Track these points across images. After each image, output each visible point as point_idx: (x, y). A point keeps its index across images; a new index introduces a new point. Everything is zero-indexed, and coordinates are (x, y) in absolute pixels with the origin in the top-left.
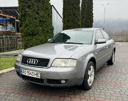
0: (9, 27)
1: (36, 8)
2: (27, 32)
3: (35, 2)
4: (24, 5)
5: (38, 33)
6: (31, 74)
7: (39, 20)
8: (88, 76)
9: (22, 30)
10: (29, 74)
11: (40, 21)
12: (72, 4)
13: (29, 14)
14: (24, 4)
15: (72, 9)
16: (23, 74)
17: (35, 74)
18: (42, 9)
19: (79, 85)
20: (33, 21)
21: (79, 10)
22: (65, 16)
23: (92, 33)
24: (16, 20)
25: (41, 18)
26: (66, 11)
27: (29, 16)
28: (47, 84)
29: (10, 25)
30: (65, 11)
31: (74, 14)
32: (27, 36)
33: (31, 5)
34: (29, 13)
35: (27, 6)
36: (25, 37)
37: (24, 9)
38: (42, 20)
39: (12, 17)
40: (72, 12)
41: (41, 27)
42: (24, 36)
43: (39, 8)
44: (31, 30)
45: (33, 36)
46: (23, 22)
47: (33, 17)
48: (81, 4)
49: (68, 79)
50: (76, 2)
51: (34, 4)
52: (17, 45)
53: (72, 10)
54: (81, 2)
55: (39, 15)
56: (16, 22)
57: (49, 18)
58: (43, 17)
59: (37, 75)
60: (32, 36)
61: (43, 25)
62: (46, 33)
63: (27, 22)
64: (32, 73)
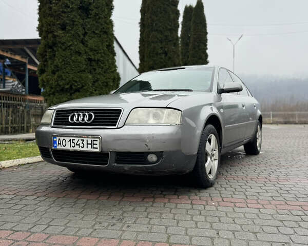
0: (11, 84)
1: (80, 29)
2: (58, 85)
3: (79, 17)
4: (52, 21)
5: (83, 86)
6: (79, 145)
7: (86, 57)
8: (207, 154)
9: (45, 80)
10: (73, 145)
11: (90, 60)
12: (161, 28)
13: (63, 44)
14: (52, 19)
15: (161, 42)
16: (59, 147)
17: (88, 144)
18: (94, 32)
19: (188, 171)
20: (73, 58)
21: (175, 45)
22: (145, 57)
23: (211, 72)
24: (29, 67)
25: (91, 53)
26: (146, 45)
27: (63, 47)
28: (116, 164)
29: (11, 80)
30: (144, 45)
31: (166, 53)
32: (57, 94)
33: (68, 22)
34: (63, 40)
35: (59, 24)
36: (51, 96)
37: (52, 32)
38: (93, 57)
39: (18, 58)
40: (162, 48)
41: (90, 72)
42: (49, 95)
43: (86, 30)
44: (67, 80)
45: (71, 95)
46: (50, 62)
47: (71, 49)
48: (180, 29)
49: (162, 152)
50: (169, 24)
51: (75, 21)
52: (30, 123)
53: (159, 44)
54: (180, 26)
55: (87, 46)
56: (27, 70)
57: (110, 54)
58: (95, 51)
59: (92, 144)
60: (69, 94)
61: (95, 70)
62: (102, 88)
63: (58, 61)
64: (80, 142)
